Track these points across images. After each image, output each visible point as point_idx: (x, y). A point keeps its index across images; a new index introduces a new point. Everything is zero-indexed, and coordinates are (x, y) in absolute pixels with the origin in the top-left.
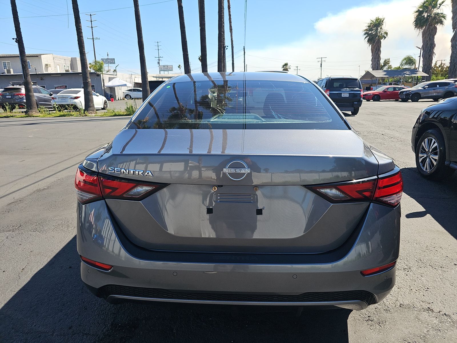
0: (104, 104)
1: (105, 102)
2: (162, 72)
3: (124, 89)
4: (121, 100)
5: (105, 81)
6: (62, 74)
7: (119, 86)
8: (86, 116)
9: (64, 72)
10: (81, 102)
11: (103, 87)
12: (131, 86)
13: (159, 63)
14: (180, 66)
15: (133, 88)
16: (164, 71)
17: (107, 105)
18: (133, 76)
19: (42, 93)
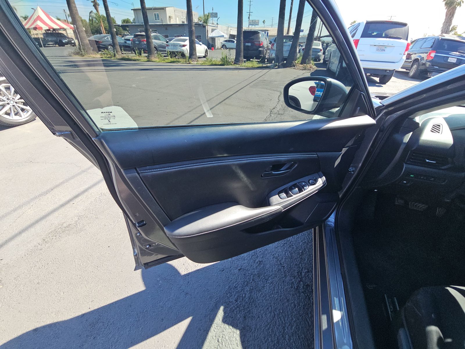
0: (206, 52)
1: (206, 51)
2: (250, 26)
3: (222, 40)
4: (219, 49)
5: (208, 32)
6: (179, 25)
7: (218, 37)
8: (189, 63)
9: (181, 23)
10: (186, 49)
11: (207, 37)
12: (227, 37)
13: (249, 18)
14: (264, 21)
15: (228, 39)
16: (252, 25)
17: (207, 53)
18: (229, 29)
19: (160, 40)
